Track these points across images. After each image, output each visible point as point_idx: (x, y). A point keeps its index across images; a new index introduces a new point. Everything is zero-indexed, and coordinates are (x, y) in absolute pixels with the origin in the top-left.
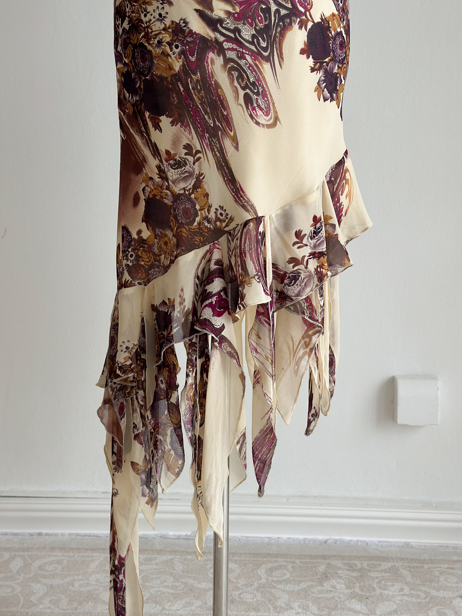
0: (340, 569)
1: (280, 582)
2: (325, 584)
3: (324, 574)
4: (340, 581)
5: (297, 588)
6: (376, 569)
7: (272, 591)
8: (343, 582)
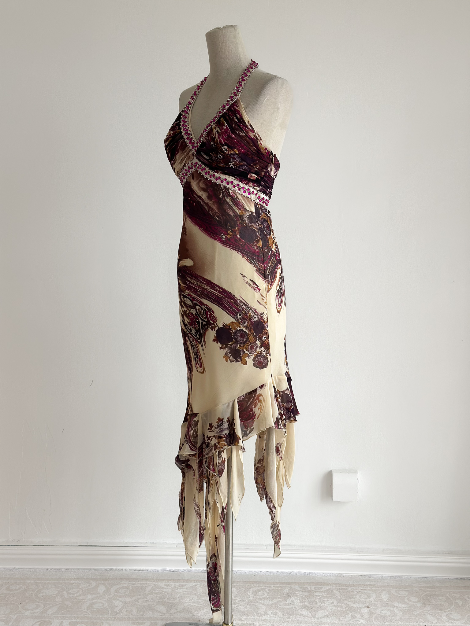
0: (298, 590)
1: (261, 599)
2: (288, 600)
3: (288, 594)
4: (297, 598)
5: (271, 602)
6: (319, 591)
7: (256, 604)
8: (298, 599)
